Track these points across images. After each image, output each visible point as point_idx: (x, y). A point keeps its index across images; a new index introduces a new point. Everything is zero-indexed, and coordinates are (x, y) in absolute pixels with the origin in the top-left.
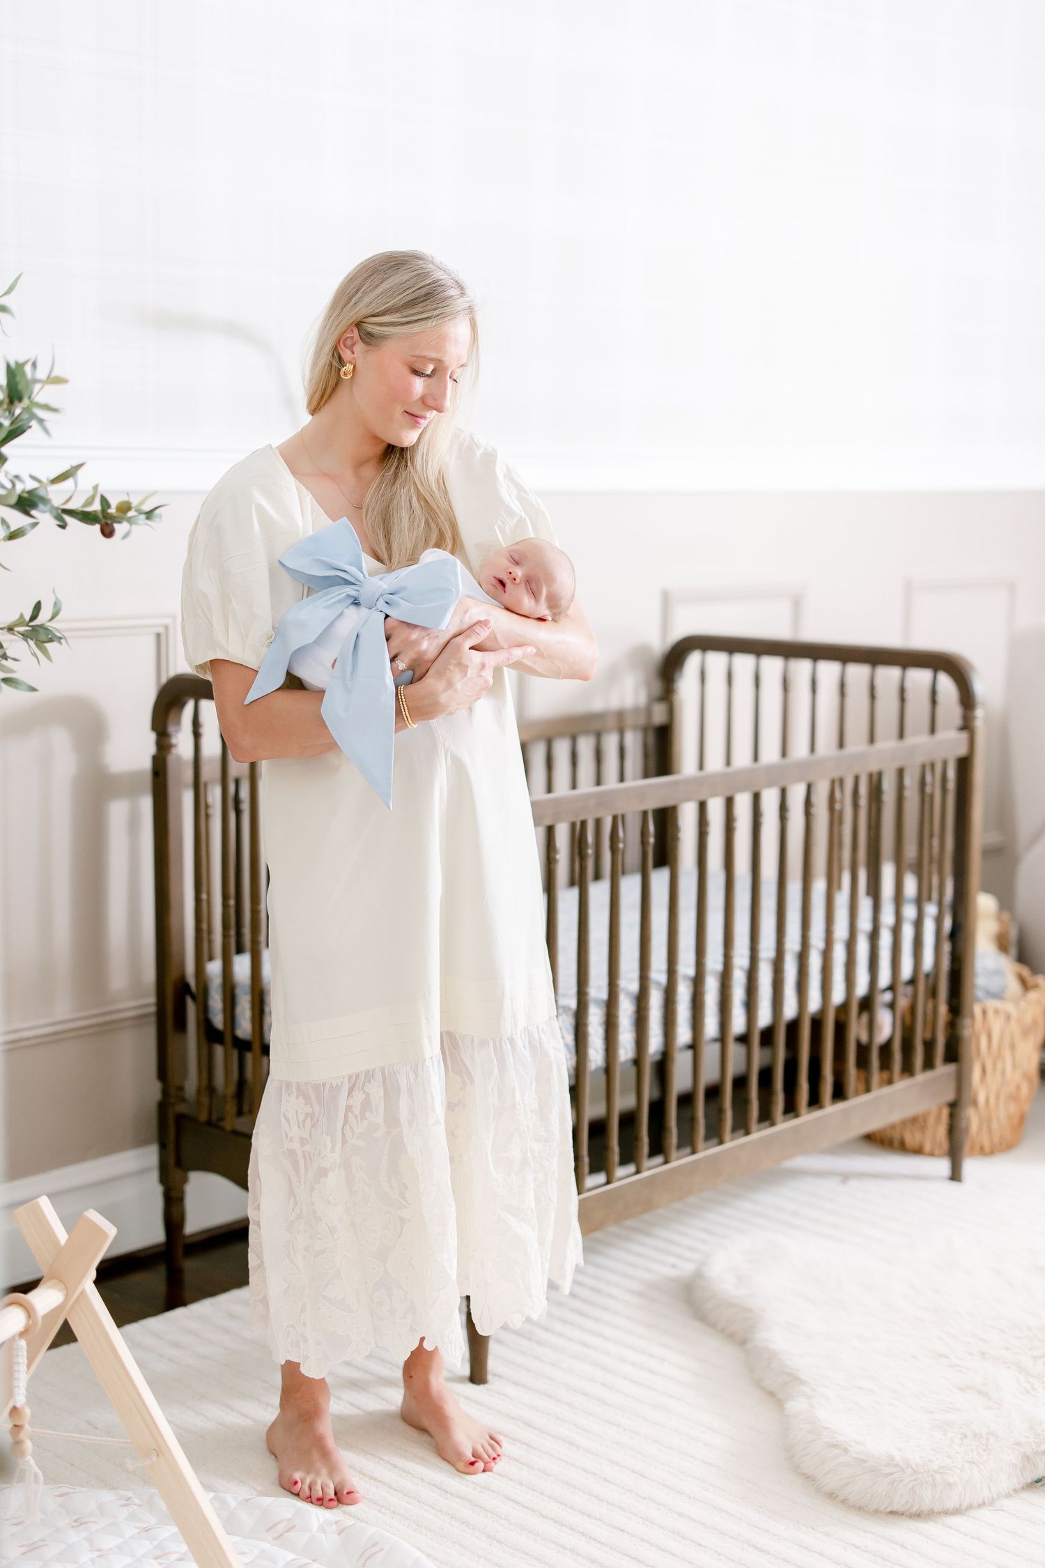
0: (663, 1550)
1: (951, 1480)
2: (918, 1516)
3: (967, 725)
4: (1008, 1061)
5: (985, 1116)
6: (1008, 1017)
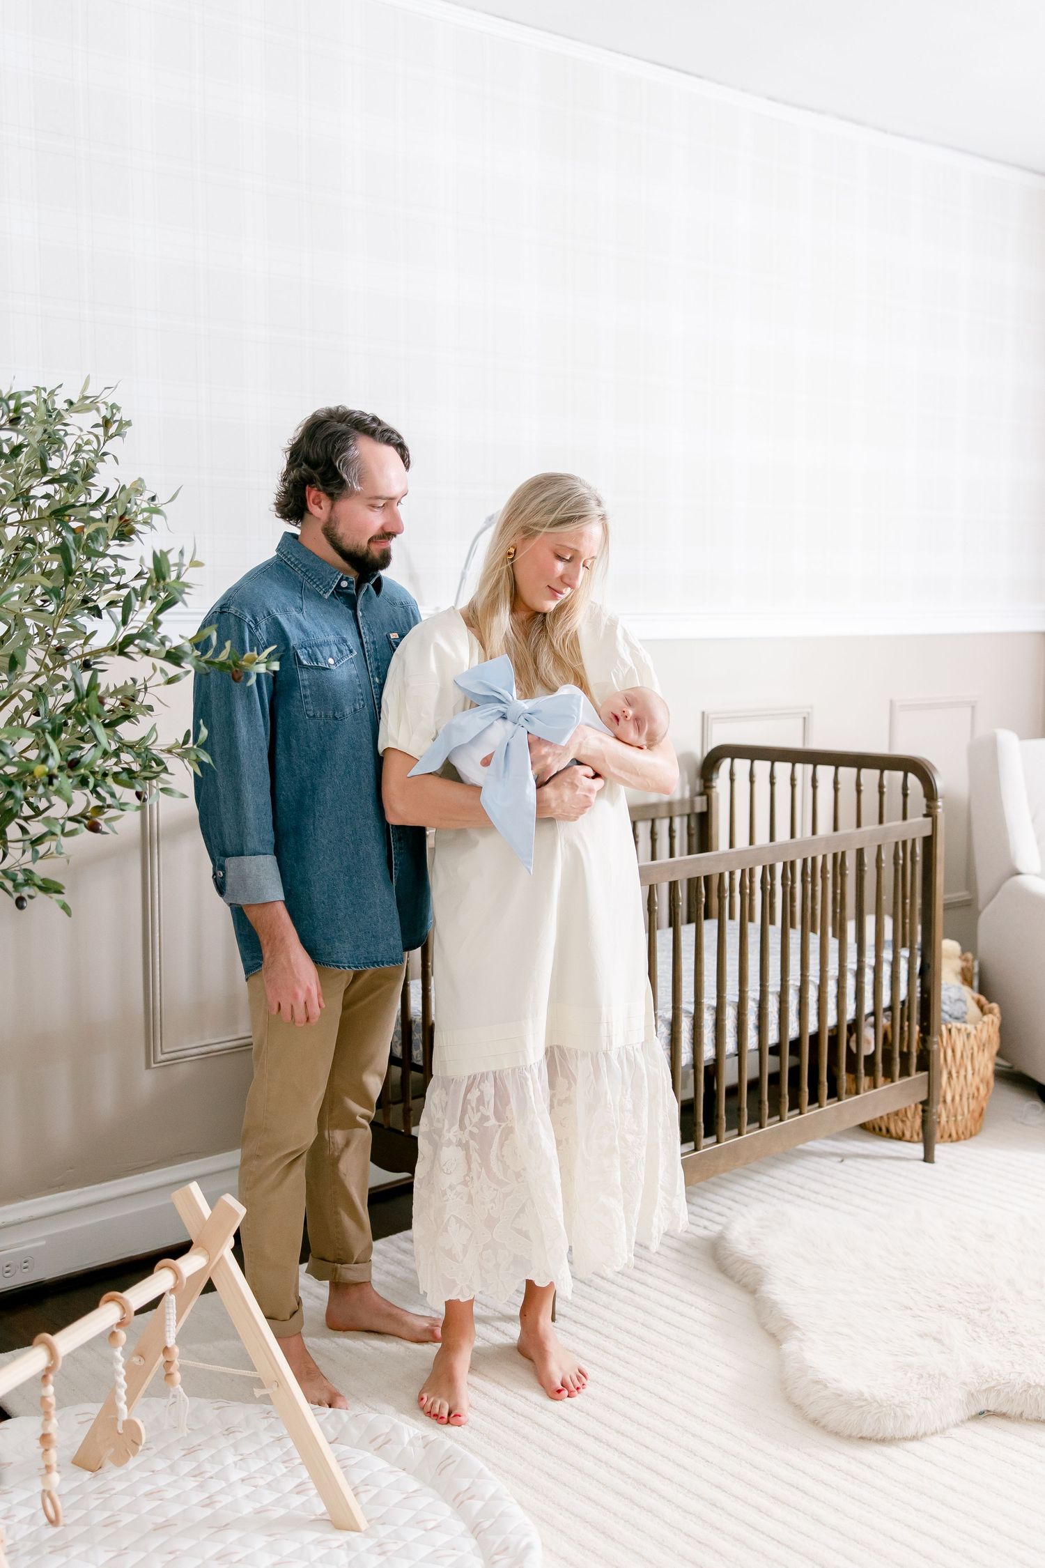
0: (678, 1465)
1: (909, 1413)
2: (883, 1441)
3: (930, 813)
4: (969, 1068)
5: (952, 1111)
6: (968, 1035)
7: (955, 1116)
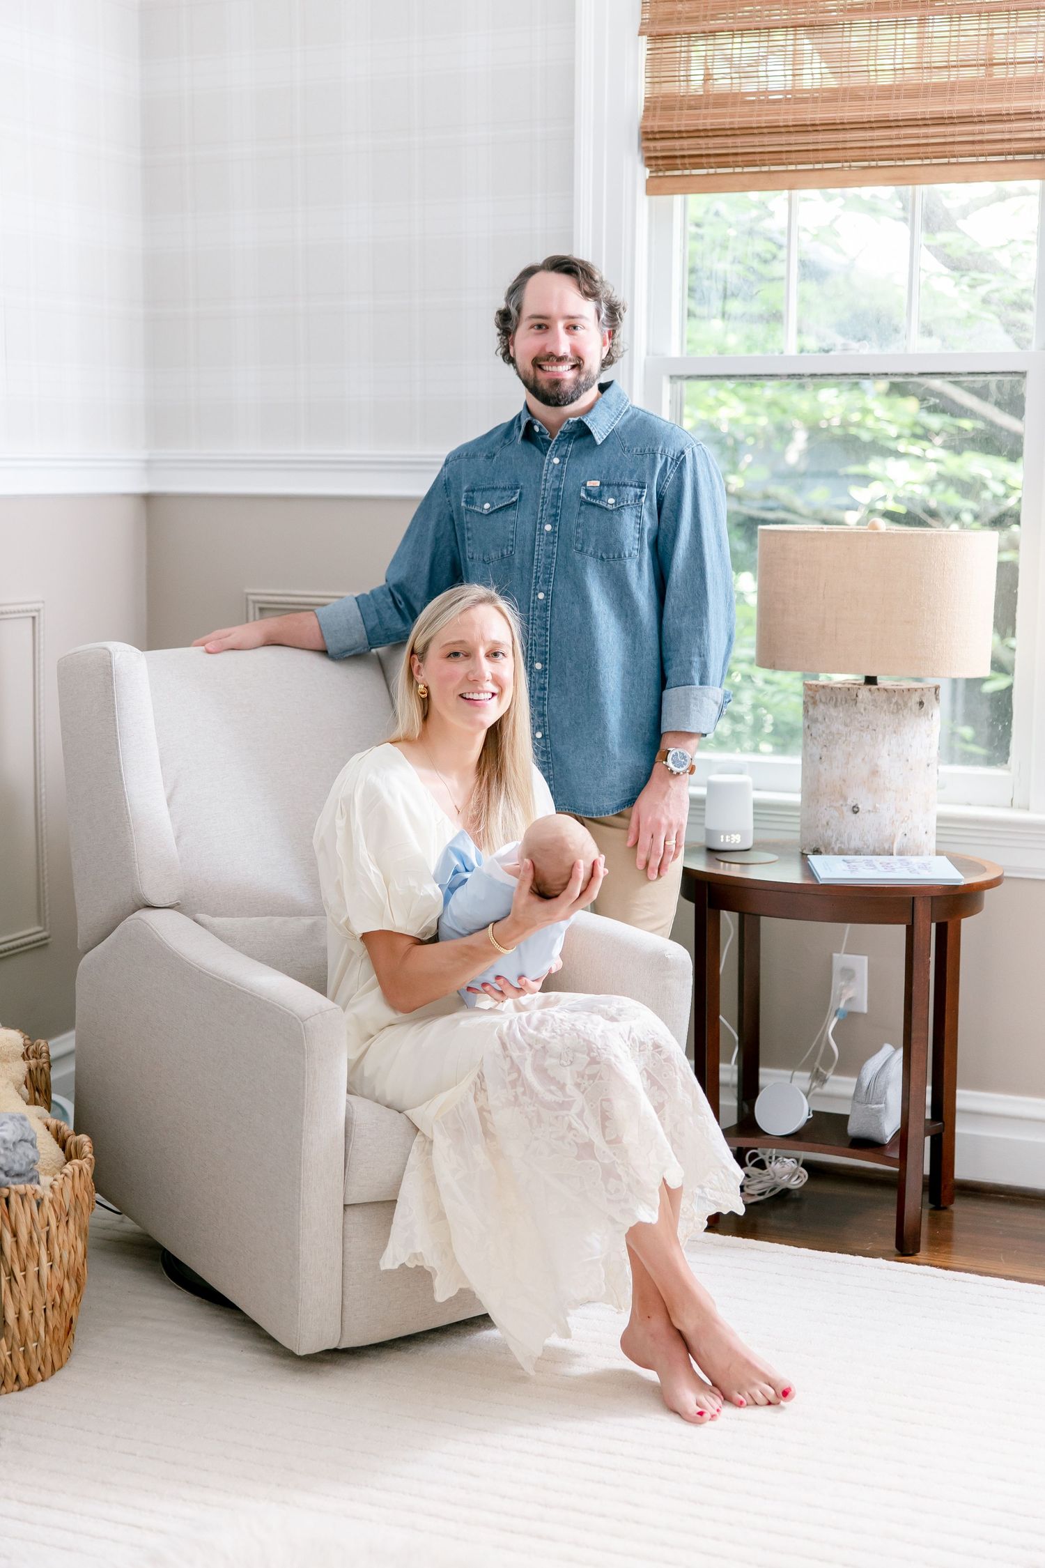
4: (44, 1258)
5: (18, 1336)
6: (39, 1204)
7: (25, 1344)
